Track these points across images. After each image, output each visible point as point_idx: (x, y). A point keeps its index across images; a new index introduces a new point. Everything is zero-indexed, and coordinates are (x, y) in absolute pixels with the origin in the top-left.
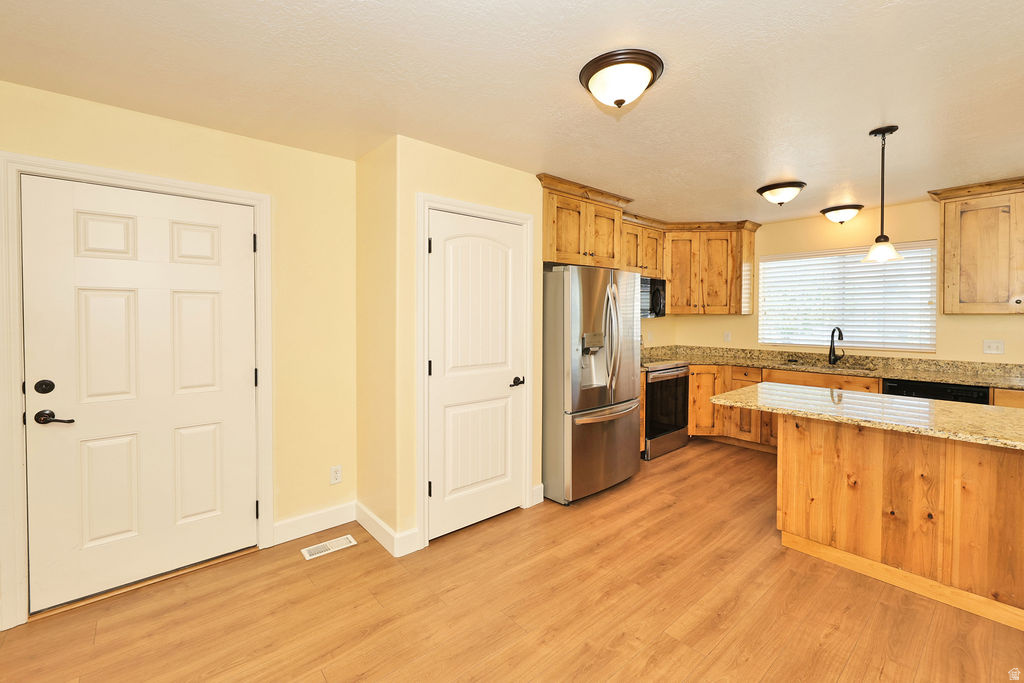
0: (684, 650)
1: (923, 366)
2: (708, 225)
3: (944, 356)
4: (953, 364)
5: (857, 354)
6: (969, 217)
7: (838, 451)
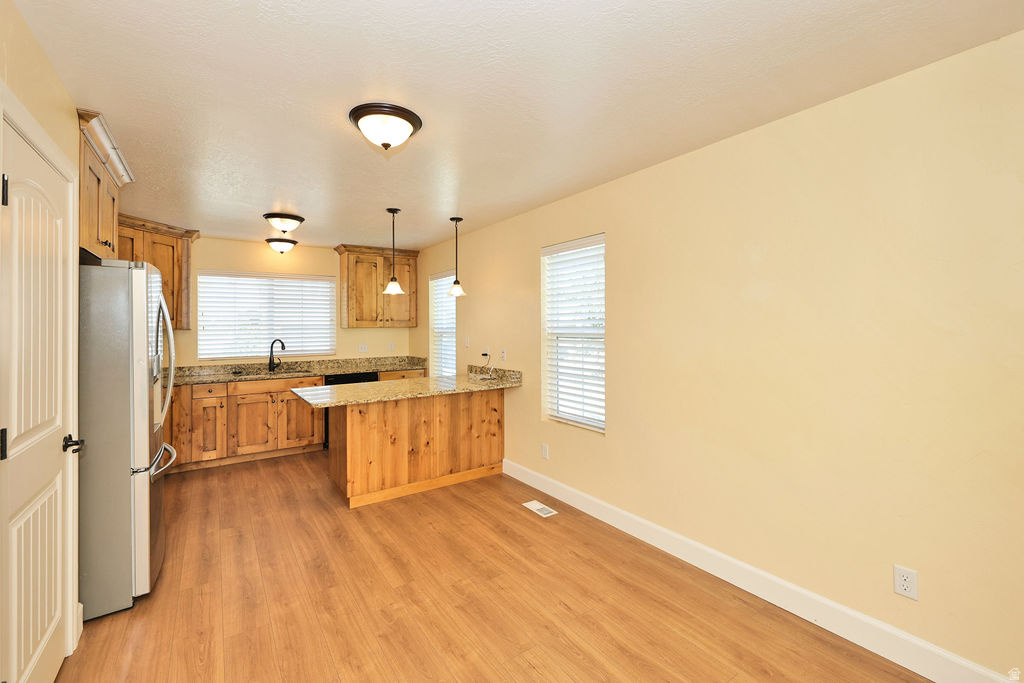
0: (414, 585)
1: (331, 364)
2: (153, 226)
3: (340, 357)
4: (346, 361)
5: (289, 360)
6: (359, 264)
7: (385, 422)
